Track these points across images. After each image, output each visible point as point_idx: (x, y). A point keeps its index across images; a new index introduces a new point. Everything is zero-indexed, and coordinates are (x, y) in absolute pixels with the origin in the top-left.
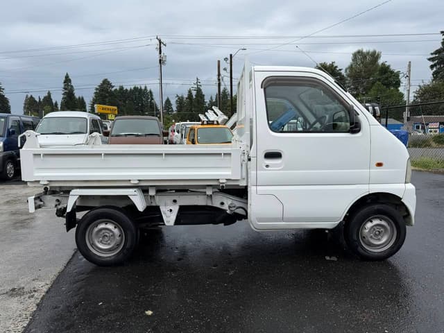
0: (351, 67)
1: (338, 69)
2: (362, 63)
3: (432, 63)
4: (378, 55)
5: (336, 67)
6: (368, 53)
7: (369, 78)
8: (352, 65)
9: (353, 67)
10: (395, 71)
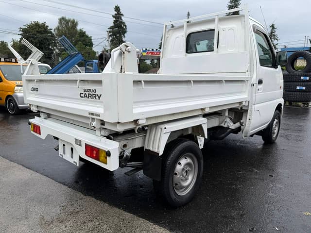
0: (58, 29)
1: (49, 28)
2: (66, 26)
3: (110, 34)
4: (76, 23)
5: (47, 27)
6: (70, 21)
7: (72, 38)
8: (58, 27)
9: (60, 28)
10: (89, 36)
